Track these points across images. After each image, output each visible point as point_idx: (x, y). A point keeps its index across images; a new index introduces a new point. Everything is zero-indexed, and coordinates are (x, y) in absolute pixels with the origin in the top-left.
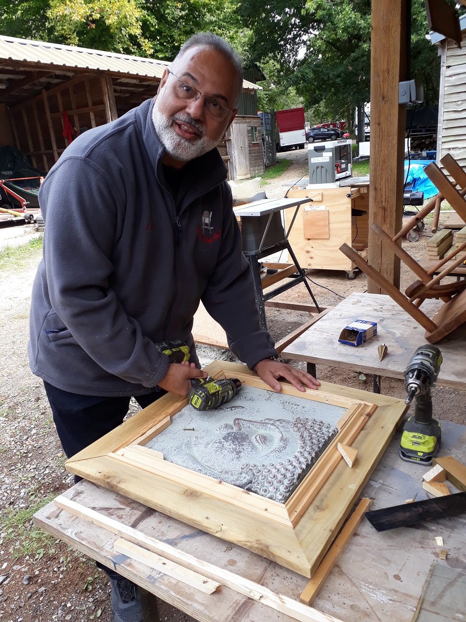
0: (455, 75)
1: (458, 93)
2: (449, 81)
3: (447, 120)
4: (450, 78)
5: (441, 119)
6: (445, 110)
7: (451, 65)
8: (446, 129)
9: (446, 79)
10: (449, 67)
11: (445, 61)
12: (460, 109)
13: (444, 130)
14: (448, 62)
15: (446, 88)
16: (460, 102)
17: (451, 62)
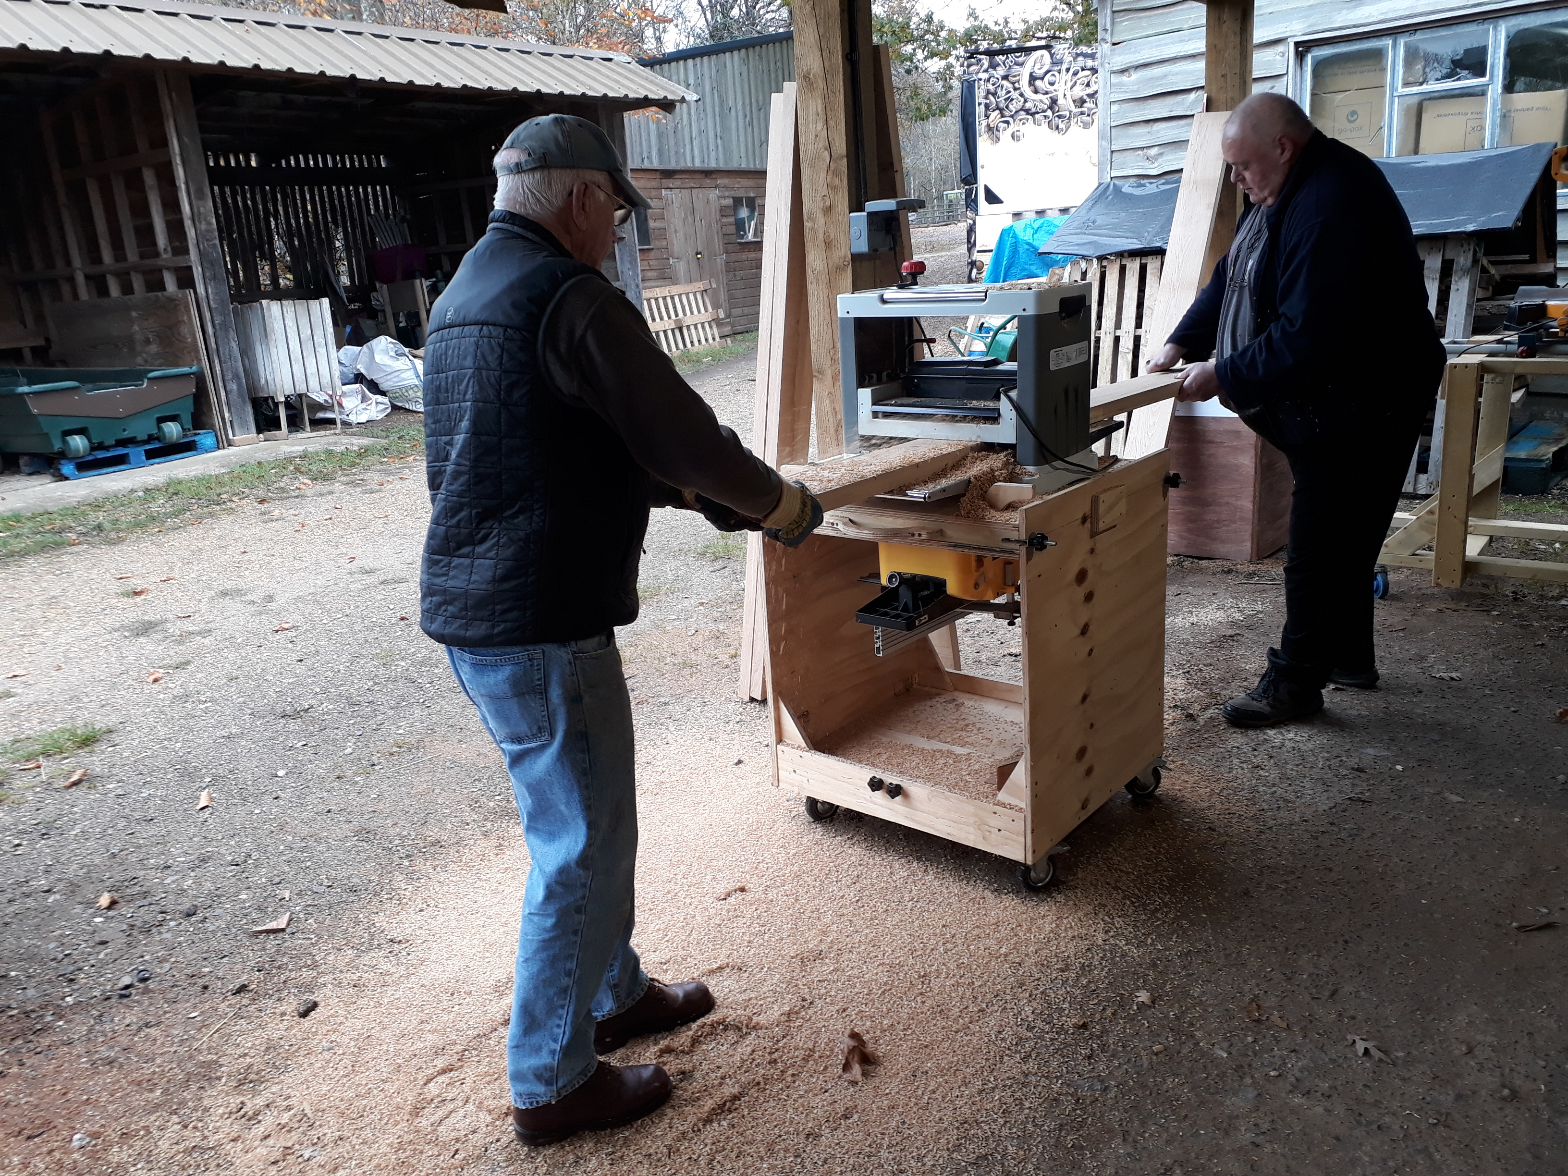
0: (1137, 67)
1: (1147, 122)
2: (1120, 84)
4: (1124, 78)
6: (1114, 173)
9: (1115, 79)
10: (1119, 43)
11: (1108, 27)
12: (1154, 173)
14: (1118, 28)
16: (1154, 151)
17: (1125, 29)
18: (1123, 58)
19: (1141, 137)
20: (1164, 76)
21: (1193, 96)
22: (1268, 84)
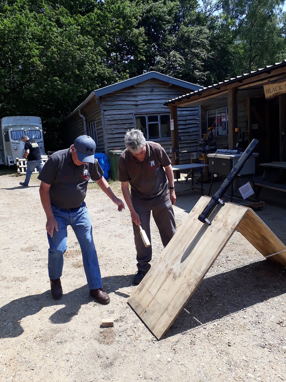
0: (109, 115)
1: (111, 124)
4: (106, 117)
5: (105, 138)
6: (106, 133)
7: (106, 110)
11: (102, 107)
12: (114, 133)
15: (105, 121)
16: (113, 129)
17: (105, 108)
18: (106, 113)
19: (110, 127)
20: (114, 117)
21: (119, 121)
22: (131, 120)
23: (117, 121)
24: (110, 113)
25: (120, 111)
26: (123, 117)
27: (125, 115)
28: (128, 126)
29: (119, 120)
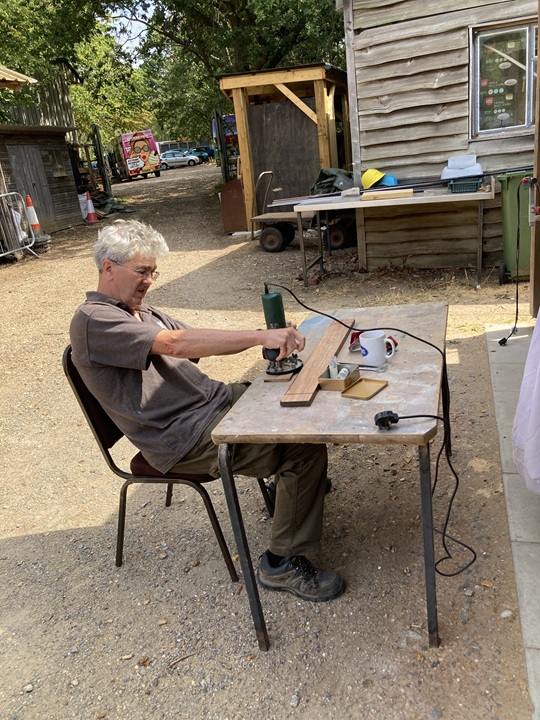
0: (371, 47)
1: (381, 80)
2: (361, 57)
3: (367, 132)
4: (364, 54)
5: (355, 130)
6: (360, 113)
7: (363, 27)
8: (365, 147)
9: (357, 54)
10: (358, 31)
11: (351, 20)
12: (387, 111)
13: (363, 150)
14: (357, 21)
15: (357, 72)
16: (385, 98)
17: (362, 21)
18: (363, 40)
19: (375, 91)
20: (390, 51)
21: (409, 63)
22: (457, 54)
23: (401, 65)
24: (377, 39)
25: (416, 26)
26: (428, 46)
27: (436, 39)
28: (441, 80)
29: (411, 59)
